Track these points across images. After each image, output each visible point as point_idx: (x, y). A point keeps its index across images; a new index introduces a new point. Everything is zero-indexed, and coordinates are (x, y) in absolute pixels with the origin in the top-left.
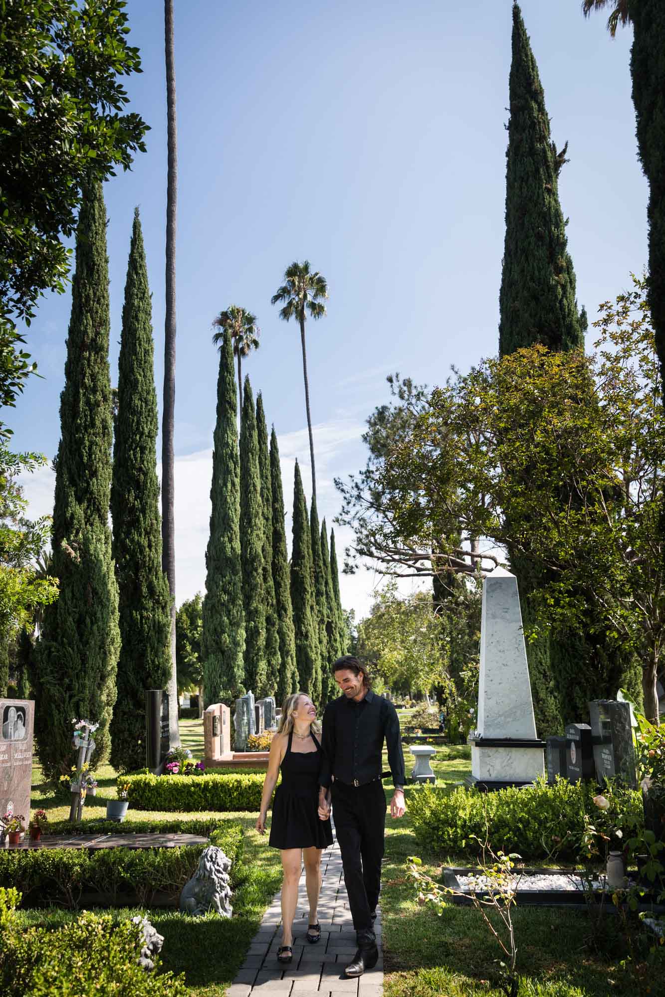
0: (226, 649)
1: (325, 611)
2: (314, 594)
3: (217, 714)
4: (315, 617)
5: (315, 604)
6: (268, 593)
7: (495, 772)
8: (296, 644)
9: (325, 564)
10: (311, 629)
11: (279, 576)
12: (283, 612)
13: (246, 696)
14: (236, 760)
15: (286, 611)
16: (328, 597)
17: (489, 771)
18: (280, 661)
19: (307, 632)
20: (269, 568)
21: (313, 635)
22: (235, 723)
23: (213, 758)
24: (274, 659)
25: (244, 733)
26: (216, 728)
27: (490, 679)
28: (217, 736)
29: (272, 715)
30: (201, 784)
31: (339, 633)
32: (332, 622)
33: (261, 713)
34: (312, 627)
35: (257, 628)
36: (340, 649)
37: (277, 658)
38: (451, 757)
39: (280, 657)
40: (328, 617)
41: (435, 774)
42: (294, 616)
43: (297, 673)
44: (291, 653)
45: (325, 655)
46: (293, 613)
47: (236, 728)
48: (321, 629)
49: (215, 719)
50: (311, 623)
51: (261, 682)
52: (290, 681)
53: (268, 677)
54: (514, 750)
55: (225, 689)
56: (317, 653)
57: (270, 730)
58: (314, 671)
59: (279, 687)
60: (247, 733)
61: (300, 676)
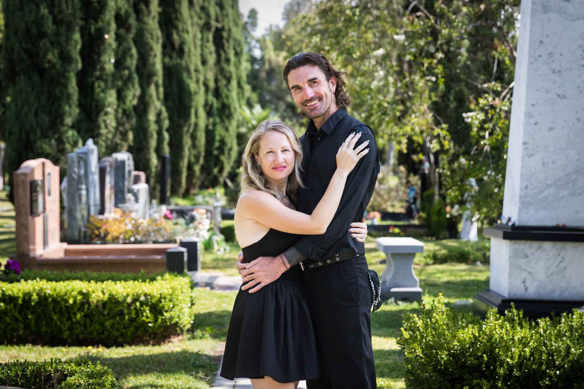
0: (47, 65)
1: (213, 10)
3: (38, 176)
4: (196, 19)
7: (536, 284)
8: (163, 63)
10: (188, 38)
12: (143, 7)
13: (84, 149)
14: (68, 258)
17: (524, 282)
18: (138, 92)
19: (182, 43)
21: (192, 49)
22: (65, 195)
23: (32, 255)
24: (128, 88)
25: (80, 213)
26: (36, 201)
27: (533, 121)
28: (38, 215)
29: (126, 183)
30: (18, 297)
31: (234, 49)
32: (223, 28)
33: (109, 180)
34: (191, 35)
35: (100, 32)
36: (234, 76)
37: (133, 86)
38: (437, 260)
39: (137, 86)
40: (217, 20)
41: (420, 287)
42: (160, 14)
43: (165, 114)
44: (155, 79)
45: (212, 85)
46: (160, 10)
47: (66, 204)
48: (205, 39)
49: (33, 186)
50: (190, 29)
51: (106, 127)
52: (153, 128)
53: (117, 119)
54: (569, 246)
55: (45, 136)
56: (197, 82)
57: (123, 208)
58: (193, 111)
59: (135, 138)
60: (85, 213)
61: (170, 119)
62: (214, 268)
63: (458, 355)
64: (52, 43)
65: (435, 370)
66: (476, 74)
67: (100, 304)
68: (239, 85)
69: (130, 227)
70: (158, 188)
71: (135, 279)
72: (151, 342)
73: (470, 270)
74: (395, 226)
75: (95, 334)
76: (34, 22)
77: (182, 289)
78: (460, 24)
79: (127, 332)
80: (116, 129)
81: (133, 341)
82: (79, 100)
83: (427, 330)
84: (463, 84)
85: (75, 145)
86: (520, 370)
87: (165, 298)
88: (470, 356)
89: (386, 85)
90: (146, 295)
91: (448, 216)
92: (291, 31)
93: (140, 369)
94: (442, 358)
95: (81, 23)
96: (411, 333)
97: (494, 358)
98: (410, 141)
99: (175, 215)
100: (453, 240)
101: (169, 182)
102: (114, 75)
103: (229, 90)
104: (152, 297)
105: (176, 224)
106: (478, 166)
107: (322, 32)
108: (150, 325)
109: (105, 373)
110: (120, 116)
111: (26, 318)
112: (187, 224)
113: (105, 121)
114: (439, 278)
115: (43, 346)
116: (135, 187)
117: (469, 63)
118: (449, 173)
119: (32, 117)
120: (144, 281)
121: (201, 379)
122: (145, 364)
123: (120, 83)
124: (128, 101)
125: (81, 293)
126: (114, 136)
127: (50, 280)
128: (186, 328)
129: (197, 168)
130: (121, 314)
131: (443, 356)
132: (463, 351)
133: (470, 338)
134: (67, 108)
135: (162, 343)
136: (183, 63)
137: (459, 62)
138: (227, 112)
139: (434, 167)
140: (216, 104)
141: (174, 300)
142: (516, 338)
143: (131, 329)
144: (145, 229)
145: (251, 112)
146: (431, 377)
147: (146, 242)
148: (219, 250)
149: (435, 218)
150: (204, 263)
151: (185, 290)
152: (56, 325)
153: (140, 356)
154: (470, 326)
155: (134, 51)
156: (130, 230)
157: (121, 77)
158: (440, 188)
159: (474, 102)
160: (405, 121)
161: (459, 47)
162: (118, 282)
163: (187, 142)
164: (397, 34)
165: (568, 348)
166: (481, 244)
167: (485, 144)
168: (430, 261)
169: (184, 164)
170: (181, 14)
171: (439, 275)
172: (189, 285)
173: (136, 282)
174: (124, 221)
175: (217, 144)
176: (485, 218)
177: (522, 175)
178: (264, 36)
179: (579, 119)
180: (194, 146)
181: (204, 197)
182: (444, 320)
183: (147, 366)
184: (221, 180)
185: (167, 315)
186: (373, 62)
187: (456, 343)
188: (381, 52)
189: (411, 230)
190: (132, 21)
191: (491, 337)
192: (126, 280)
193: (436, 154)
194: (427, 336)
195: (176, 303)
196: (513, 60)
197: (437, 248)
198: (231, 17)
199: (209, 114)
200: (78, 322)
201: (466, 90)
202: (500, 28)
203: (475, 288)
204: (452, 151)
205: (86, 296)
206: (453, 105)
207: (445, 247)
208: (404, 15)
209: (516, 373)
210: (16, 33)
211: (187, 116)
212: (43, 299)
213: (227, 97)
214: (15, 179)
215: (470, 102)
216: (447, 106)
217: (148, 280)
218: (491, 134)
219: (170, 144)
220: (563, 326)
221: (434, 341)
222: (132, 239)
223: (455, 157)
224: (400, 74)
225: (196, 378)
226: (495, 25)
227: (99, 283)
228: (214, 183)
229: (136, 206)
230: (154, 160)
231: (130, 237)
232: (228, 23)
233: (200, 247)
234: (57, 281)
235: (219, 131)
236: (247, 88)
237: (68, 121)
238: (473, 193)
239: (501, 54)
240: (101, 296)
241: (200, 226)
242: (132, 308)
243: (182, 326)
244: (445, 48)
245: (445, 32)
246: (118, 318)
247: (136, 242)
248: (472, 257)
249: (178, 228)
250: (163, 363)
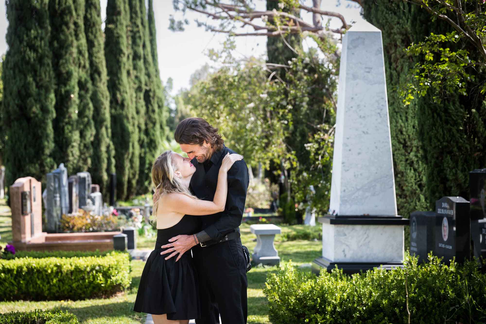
0: (32, 115)
1: (143, 78)
2: (131, 57)
3: (27, 189)
4: (132, 84)
5: (131, 68)
6: (80, 52)
7: (351, 252)
8: (111, 113)
9: (142, 24)
10: (127, 97)
11: (92, 32)
12: (97, 76)
13: (58, 171)
14: (48, 242)
15: (99, 74)
16: (146, 61)
17: (344, 251)
18: (94, 132)
19: (123, 100)
20: (81, 23)
21: (130, 103)
22: (45, 201)
23: (23, 241)
24: (87, 130)
25: (56, 213)
26: (26, 205)
27: (348, 148)
28: (27, 214)
29: (87, 193)
30: (13, 270)
31: (158, 103)
32: (150, 90)
33: (75, 191)
34: (129, 94)
35: (68, 93)
36: (158, 121)
37: (91, 128)
38: (290, 238)
39: (93, 128)
40: (146, 85)
41: (279, 256)
42: (108, 81)
43: (112, 147)
44: (105, 123)
45: (143, 127)
46: (108, 78)
47: (46, 207)
48: (138, 97)
49: (24, 196)
50: (128, 91)
51: (73, 155)
52: (104, 156)
53: (80, 150)
54: (372, 227)
55: (31, 162)
56: (134, 125)
57: (85, 209)
58: (131, 144)
59: (92, 162)
60: (59, 212)
61: (116, 149)
62: (145, 247)
63: (302, 299)
64: (36, 101)
65: (287, 309)
66: (312, 119)
67: (69, 272)
68: (161, 127)
69: (89, 221)
70: (108, 195)
71: (92, 255)
72: (103, 297)
73: (311, 245)
74: (263, 217)
75: (66, 292)
76: (23, 86)
77: (123, 261)
78: (302, 87)
79: (87, 291)
80: (80, 157)
81: (92, 296)
82: (54, 138)
83: (281, 284)
84: (304, 125)
85: (52, 167)
86: (341, 307)
87: (112, 268)
88: (309, 299)
89: (256, 126)
90: (99, 266)
91: (296, 210)
92: (195, 92)
93: (96, 314)
94: (292, 301)
95: (54, 87)
96: (272, 286)
97: (324, 301)
98: (272, 162)
99: (119, 213)
100: (300, 225)
101: (115, 191)
102: (77, 121)
103: (154, 130)
104: (104, 267)
105: (120, 219)
106: (314, 178)
107: (214, 93)
108: (103, 285)
109: (72, 317)
110: (82, 148)
111: (19, 282)
112: (127, 219)
113: (72, 152)
114: (291, 250)
115: (30, 301)
116: (93, 195)
117: (308, 112)
118: (296, 183)
119: (22, 150)
120: (98, 256)
121: (137, 320)
122: (99, 311)
123: (82, 127)
124: (87, 138)
125: (56, 265)
126: (78, 161)
127: (36, 257)
128: (126, 287)
129: (134, 182)
130: (83, 279)
131: (292, 300)
132: (305, 296)
133: (309, 288)
134: (46, 143)
135: (111, 297)
136: (124, 113)
137: (301, 111)
138: (153, 145)
139: (287, 178)
140: (146, 140)
141: (118, 269)
142: (338, 287)
143: (90, 288)
144: (99, 223)
145: (169, 144)
146: (285, 314)
147: (100, 231)
148: (148, 235)
149: (288, 212)
150: (138, 244)
151: (125, 262)
152: (39, 287)
153: (96, 306)
154: (309, 280)
155: (91, 105)
156: (90, 224)
157: (83, 122)
158: (291, 192)
159: (311, 136)
160: (268, 149)
161: (302, 102)
162: (81, 258)
163: (127, 164)
164: (262, 94)
165: (371, 292)
166: (318, 228)
167: (319, 164)
168: (285, 239)
169: (126, 178)
170: (122, 80)
171: (291, 248)
172: (128, 258)
173: (93, 257)
174: (85, 217)
175: (147, 166)
176: (320, 211)
177: (342, 183)
178: (177, 95)
179: (376, 147)
180: (132, 167)
181: (139, 201)
182: (293, 277)
183: (101, 312)
184: (150, 189)
185: (114, 279)
186: (248, 111)
187: (300, 291)
188: (252, 105)
189: (273, 220)
190: (89, 85)
191: (322, 287)
192: (86, 256)
193: (289, 170)
194: (282, 287)
195: (120, 270)
196: (335, 109)
197: (290, 230)
198: (155, 83)
199: (142, 146)
200: (54, 285)
201: (306, 129)
202: (327, 90)
203: (313, 255)
204: (298, 168)
205: (59, 267)
206: (299, 139)
207: (295, 230)
208: (267, 81)
209: (338, 309)
210: (11, 94)
211: (127, 148)
212: (31, 270)
213: (153, 135)
214: (11, 191)
215: (309, 137)
216: (295, 140)
217: (101, 256)
218: (322, 157)
219: (116, 166)
220: (368, 280)
221: (286, 291)
222: (91, 229)
223: (300, 172)
224: (265, 119)
225: (133, 319)
226: (324, 87)
227: (68, 259)
228: (146, 191)
229: (93, 208)
230: (105, 177)
231: (90, 228)
232: (153, 87)
233: (136, 234)
234: (39, 258)
235: (148, 157)
236: (167, 129)
237: (47, 152)
238: (312, 195)
239: (328, 106)
240: (70, 267)
241: (136, 220)
242: (91, 274)
243: (124, 285)
244: (293, 102)
245: (292, 92)
246: (81, 282)
247: (94, 231)
248: (311, 236)
249: (122, 221)
250: (112, 310)
